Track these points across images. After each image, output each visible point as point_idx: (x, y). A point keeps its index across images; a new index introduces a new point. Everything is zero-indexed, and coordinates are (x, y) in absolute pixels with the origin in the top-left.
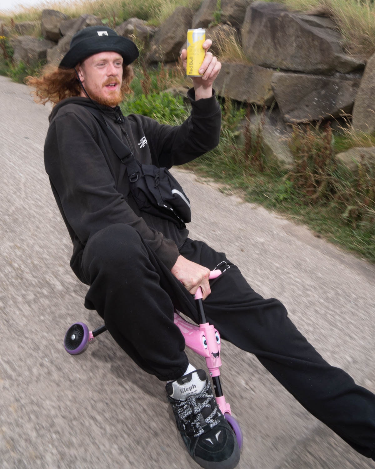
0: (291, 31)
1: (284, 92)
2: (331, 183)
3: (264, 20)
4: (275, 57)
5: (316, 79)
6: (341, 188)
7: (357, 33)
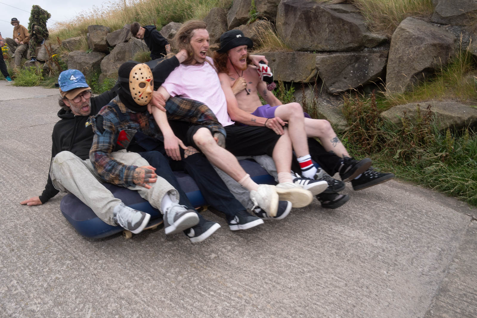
0: (324, 20)
1: (326, 70)
2: (381, 135)
3: (299, 13)
4: (311, 42)
5: (350, 56)
6: (389, 138)
7: (377, 14)
